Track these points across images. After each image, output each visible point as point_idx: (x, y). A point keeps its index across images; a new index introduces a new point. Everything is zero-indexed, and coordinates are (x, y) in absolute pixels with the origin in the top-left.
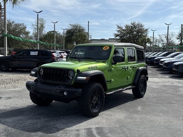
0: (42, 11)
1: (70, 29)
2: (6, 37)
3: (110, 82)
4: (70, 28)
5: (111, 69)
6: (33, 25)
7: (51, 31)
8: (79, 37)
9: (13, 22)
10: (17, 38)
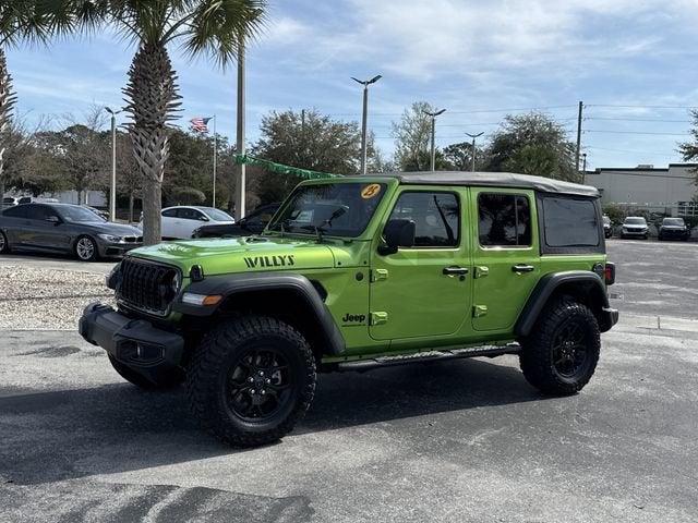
0: (380, 77)
1: (507, 132)
2: (243, 166)
3: (365, 322)
4: (506, 129)
5: (371, 271)
6: (396, 128)
7: (458, 146)
8: (529, 159)
9: (325, 121)
10: (278, 168)
